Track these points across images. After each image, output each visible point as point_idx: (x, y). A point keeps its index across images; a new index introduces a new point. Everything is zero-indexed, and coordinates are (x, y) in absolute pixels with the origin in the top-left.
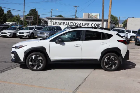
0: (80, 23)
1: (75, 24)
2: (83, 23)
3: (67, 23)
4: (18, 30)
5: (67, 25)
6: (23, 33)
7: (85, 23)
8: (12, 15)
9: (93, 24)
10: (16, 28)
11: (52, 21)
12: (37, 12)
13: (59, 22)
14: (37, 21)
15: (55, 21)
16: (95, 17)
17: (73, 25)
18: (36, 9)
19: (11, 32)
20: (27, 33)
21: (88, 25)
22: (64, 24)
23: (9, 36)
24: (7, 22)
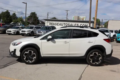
0: (71, 24)
1: (67, 25)
2: (73, 24)
3: (60, 23)
4: (21, 29)
5: (60, 25)
6: (25, 31)
7: (75, 24)
8: (16, 17)
9: (82, 25)
10: (19, 27)
11: (49, 22)
12: (36, 15)
13: (54, 23)
14: (36, 22)
15: (51, 22)
16: (82, 19)
17: (65, 25)
18: (36, 13)
19: (15, 31)
20: (28, 31)
22: (58, 24)
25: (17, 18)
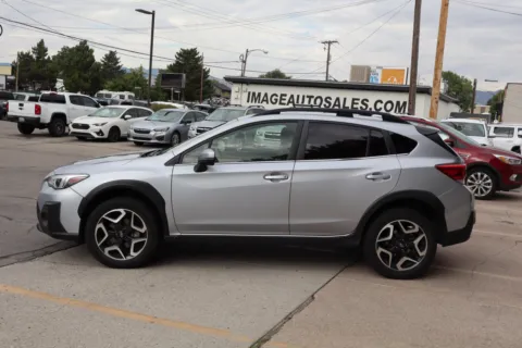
0: (338, 99)
1: (318, 101)
2: (345, 99)
4: (127, 116)
7: (354, 100)
8: (120, 67)
9: (381, 102)
11: (245, 86)
13: (266, 95)
15: (253, 89)
17: (312, 103)
18: (198, 50)
19: (103, 124)
21: (364, 107)
22: (281, 99)
23: (96, 136)
24: (104, 92)
25: (123, 72)
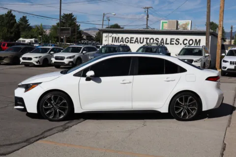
0: (162, 39)
1: (152, 41)
2: (166, 39)
3: (137, 38)
4: (52, 52)
5: (138, 42)
6: (62, 58)
7: (171, 39)
8: (29, 25)
9: (187, 40)
11: (110, 34)
12: (75, 19)
13: (122, 38)
15: (114, 35)
16: (184, 26)
17: (148, 42)
18: (73, 14)
19: (40, 57)
20: (70, 58)
21: (177, 43)
22: (131, 40)
23: (36, 64)
24: (21, 39)
